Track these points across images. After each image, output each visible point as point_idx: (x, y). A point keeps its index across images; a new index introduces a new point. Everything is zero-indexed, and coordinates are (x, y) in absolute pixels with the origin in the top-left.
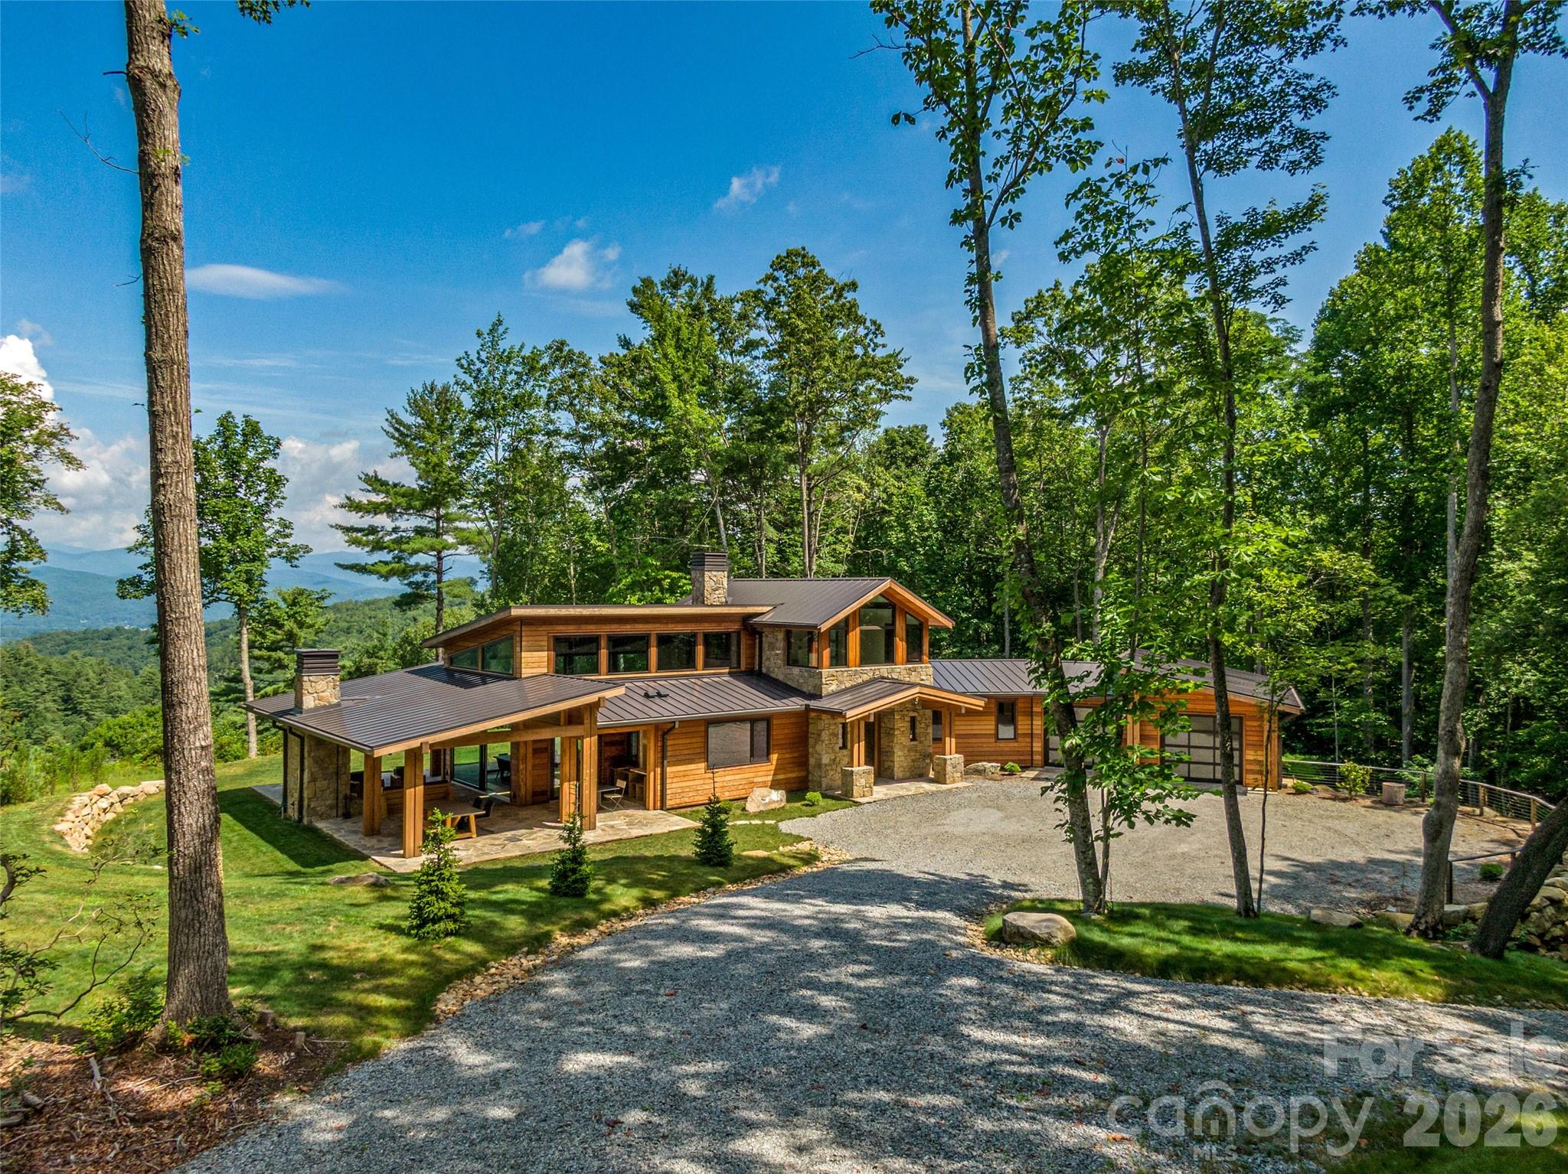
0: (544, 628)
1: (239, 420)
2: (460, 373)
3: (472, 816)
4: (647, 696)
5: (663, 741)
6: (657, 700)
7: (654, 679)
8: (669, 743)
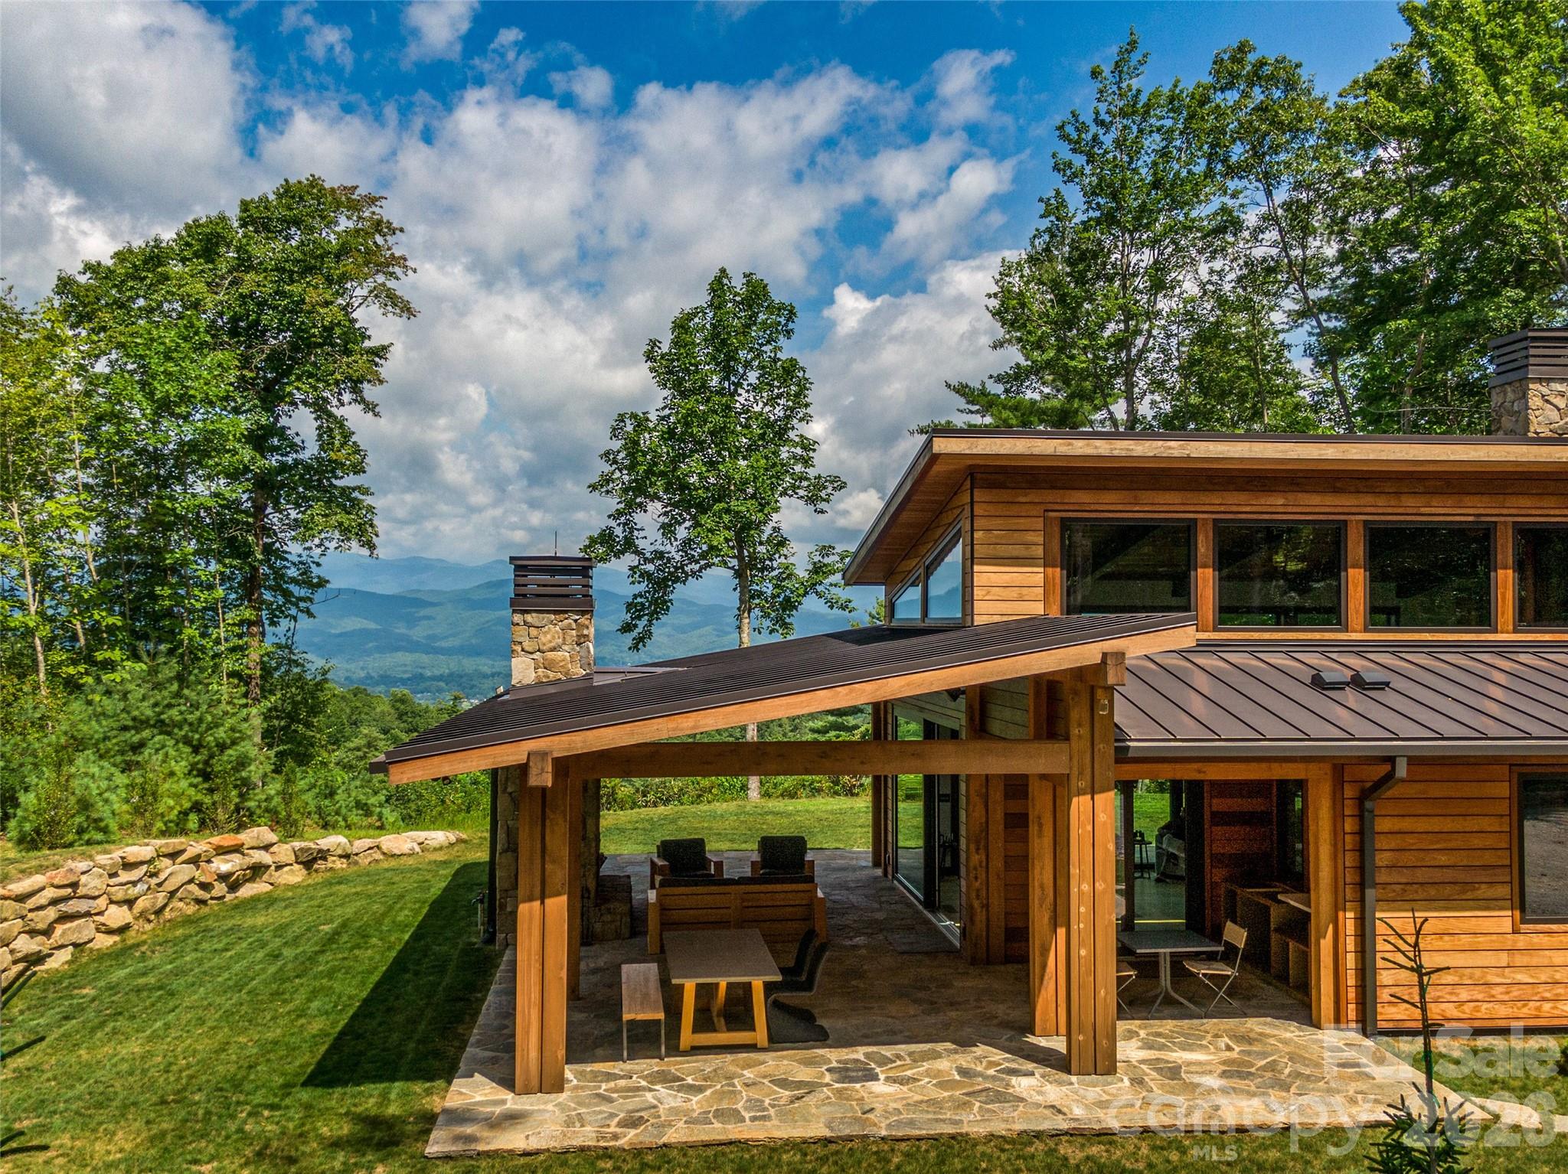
0: (1033, 496)
1: (738, 283)
2: (1065, 153)
3: (758, 984)
4: (1318, 683)
5: (1363, 817)
6: (1351, 697)
7: (1359, 649)
8: (1383, 825)
